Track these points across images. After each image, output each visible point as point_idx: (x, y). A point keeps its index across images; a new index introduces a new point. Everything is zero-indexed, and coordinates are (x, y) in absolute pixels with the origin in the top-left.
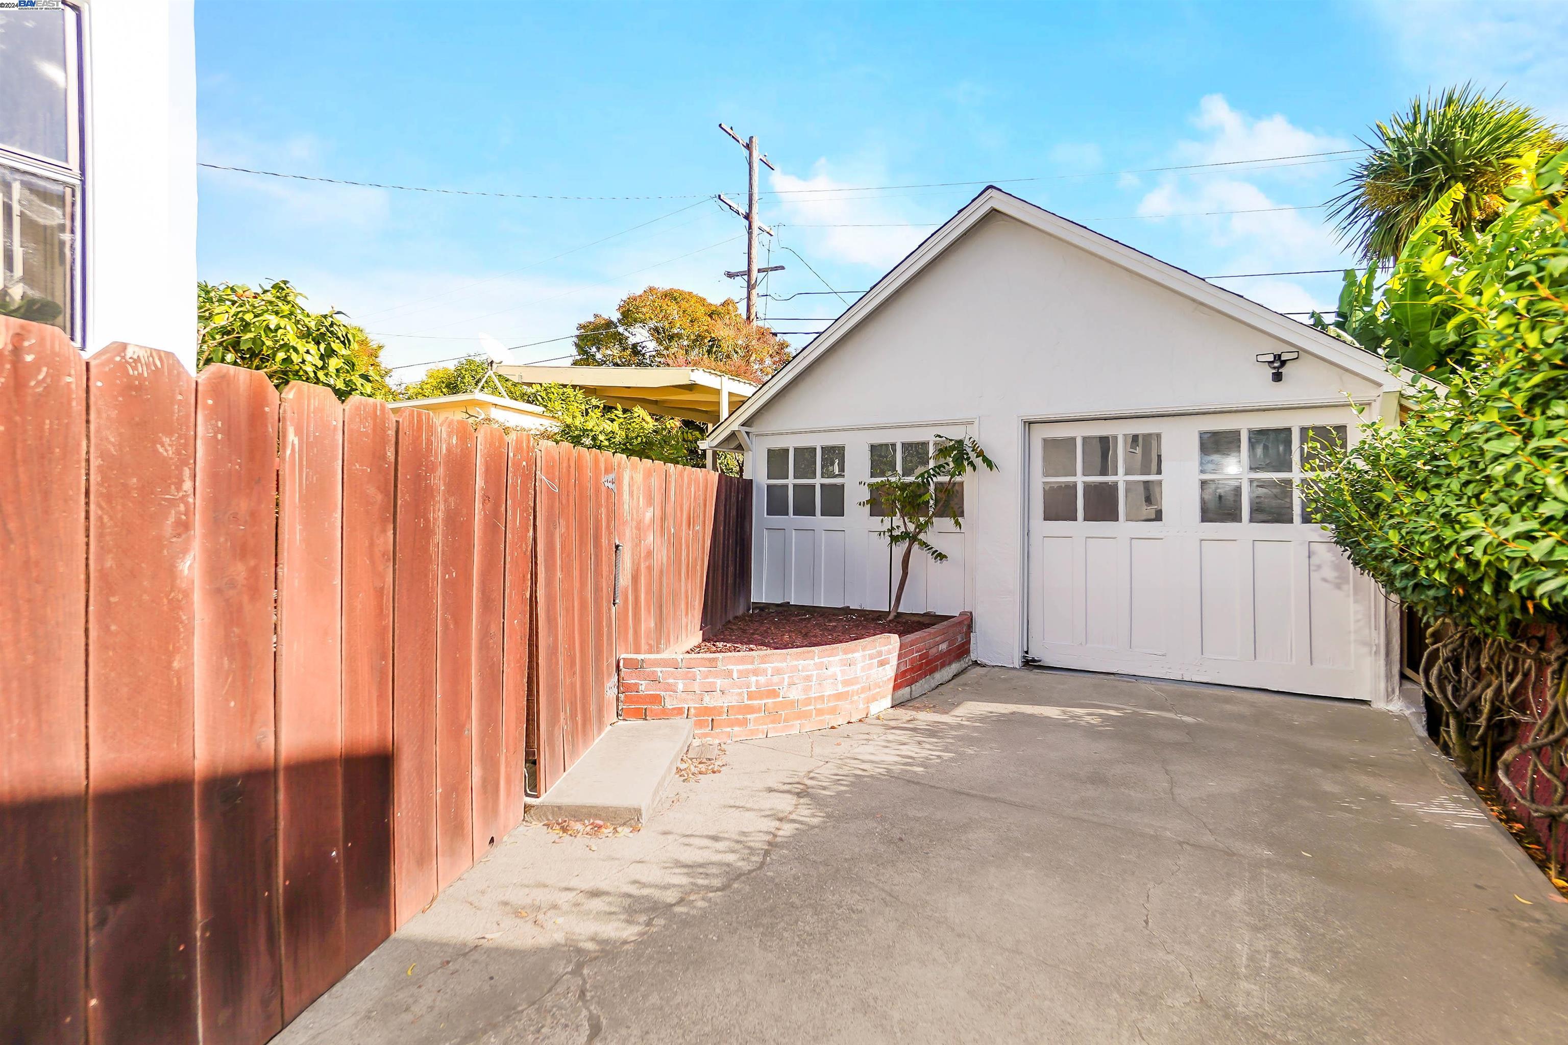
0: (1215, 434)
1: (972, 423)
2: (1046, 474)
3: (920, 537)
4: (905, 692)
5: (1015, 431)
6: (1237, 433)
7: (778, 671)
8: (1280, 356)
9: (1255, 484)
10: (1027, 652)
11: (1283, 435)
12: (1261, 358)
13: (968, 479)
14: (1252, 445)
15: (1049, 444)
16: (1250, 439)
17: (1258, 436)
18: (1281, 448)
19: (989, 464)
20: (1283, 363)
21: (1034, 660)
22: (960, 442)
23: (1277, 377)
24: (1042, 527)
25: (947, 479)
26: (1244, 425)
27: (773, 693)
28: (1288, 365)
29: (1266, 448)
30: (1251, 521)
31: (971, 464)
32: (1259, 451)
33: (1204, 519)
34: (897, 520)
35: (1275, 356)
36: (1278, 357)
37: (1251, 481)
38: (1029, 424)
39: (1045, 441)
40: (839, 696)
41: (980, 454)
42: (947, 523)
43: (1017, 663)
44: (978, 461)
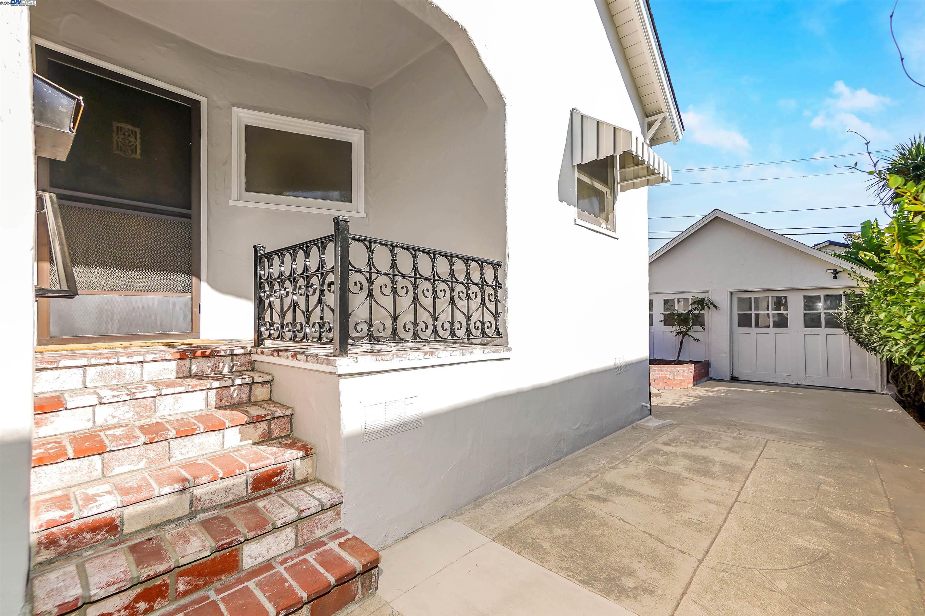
0: (810, 297)
1: (708, 292)
2: (739, 310)
3: (687, 333)
4: (695, 382)
5: (726, 296)
6: (819, 296)
7: (666, 371)
8: (836, 270)
9: (827, 314)
10: (732, 375)
11: (838, 297)
12: (828, 271)
13: (705, 312)
14: (825, 300)
15: (740, 300)
16: (824, 298)
17: (827, 297)
18: (837, 302)
19: (716, 307)
20: (838, 273)
21: (735, 377)
22: (703, 299)
23: (835, 278)
24: (738, 330)
25: (698, 312)
26: (822, 294)
27: (666, 377)
28: (840, 273)
29: (831, 302)
30: (826, 327)
31: (708, 307)
32: (828, 303)
33: (806, 326)
34: (678, 328)
35: (834, 270)
36: (835, 271)
37: (825, 313)
38: (731, 293)
39: (738, 298)
40: (682, 380)
41: (712, 303)
42: (699, 328)
43: (729, 378)
44: (711, 306)
